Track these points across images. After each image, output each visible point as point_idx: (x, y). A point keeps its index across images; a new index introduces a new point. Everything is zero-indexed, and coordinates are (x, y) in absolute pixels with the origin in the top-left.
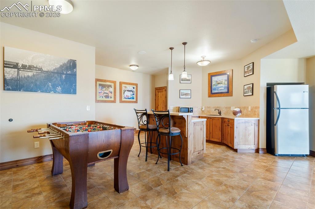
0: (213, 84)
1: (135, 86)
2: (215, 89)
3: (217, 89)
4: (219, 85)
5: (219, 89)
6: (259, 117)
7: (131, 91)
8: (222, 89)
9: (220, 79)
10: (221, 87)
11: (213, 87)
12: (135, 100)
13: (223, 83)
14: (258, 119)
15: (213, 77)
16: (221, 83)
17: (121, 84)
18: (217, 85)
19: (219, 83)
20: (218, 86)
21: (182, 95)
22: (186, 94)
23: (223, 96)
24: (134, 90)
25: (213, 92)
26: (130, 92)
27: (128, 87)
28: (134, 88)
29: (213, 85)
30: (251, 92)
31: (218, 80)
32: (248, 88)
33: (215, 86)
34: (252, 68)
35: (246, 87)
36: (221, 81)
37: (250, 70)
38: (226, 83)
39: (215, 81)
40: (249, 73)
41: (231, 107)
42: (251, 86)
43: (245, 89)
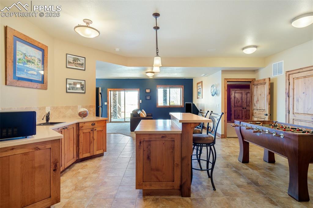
2: (21, 70)
4: (29, 65)
5: (29, 72)
9: (32, 55)
13: (36, 63)
16: (33, 63)
18: (24, 63)
20: (27, 66)
23: (37, 88)
29: (17, 60)
30: (83, 90)
31: (28, 55)
32: (75, 83)
33: (22, 63)
34: (83, 63)
35: (72, 81)
36: (33, 58)
37: (80, 64)
38: (39, 65)
39: (22, 52)
40: (77, 67)
41: (46, 107)
42: (83, 83)
43: (70, 84)
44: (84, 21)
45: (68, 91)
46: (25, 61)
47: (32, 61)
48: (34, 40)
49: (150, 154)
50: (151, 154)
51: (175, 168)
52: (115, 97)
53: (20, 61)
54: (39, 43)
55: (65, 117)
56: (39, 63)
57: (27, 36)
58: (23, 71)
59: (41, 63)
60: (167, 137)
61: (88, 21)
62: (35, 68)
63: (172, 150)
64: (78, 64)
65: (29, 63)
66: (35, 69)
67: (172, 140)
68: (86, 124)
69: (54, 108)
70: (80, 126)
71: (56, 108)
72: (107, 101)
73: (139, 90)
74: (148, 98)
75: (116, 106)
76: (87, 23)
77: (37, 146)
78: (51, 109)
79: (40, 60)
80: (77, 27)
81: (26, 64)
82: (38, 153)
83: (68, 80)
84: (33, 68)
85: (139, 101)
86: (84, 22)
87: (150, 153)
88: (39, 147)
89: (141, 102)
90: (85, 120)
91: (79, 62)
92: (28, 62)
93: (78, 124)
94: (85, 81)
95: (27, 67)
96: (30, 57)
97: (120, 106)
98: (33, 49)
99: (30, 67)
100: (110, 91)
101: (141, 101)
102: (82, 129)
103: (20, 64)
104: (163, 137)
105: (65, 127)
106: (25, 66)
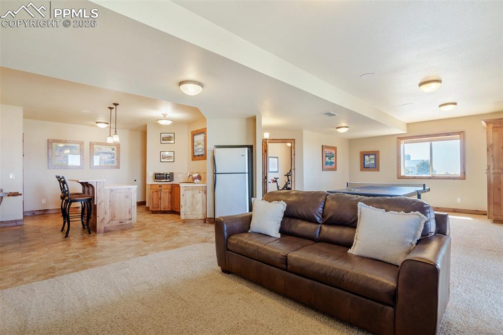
0: (195, 145)
1: (115, 148)
2: (197, 151)
6: (206, 184)
7: (109, 153)
10: (200, 148)
11: (194, 148)
12: (115, 164)
13: (202, 144)
14: (205, 185)
15: (195, 137)
17: (91, 144)
20: (198, 147)
21: (163, 158)
22: (169, 157)
24: (113, 152)
25: (195, 154)
26: (107, 155)
27: (104, 148)
28: (113, 149)
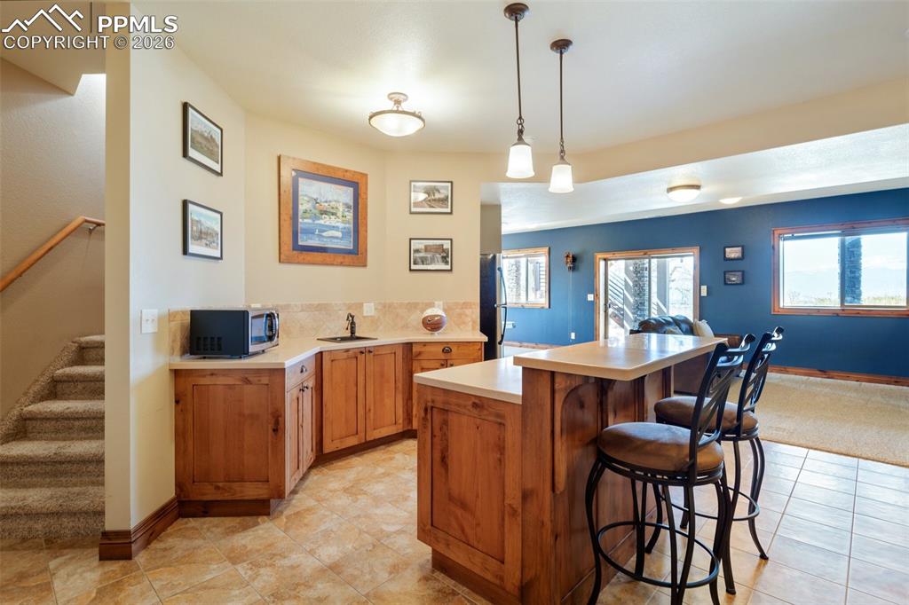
0: (301, 208)
2: (310, 232)
3: (317, 233)
4: (326, 221)
5: (324, 234)
8: (337, 238)
9: (330, 198)
10: (333, 228)
11: (300, 220)
13: (340, 214)
16: (333, 214)
18: (315, 218)
19: (324, 212)
20: (322, 222)
21: (194, 236)
23: (341, 264)
25: (300, 243)
29: (300, 213)
30: (447, 263)
31: (323, 200)
32: (429, 248)
33: (310, 218)
34: (447, 197)
35: (421, 243)
36: (333, 204)
37: (440, 200)
38: (348, 217)
39: (309, 197)
40: (433, 207)
41: (365, 304)
42: (447, 245)
43: (417, 251)
44: (390, 96)
45: (413, 267)
46: (316, 212)
47: (332, 211)
48: (333, 168)
49: (447, 450)
50: (449, 450)
51: (507, 518)
52: (640, 278)
53: (307, 215)
54: (347, 171)
55: (408, 327)
56: (346, 214)
57: (319, 164)
58: (313, 233)
59: (352, 211)
60: (486, 407)
61: (397, 97)
62: (337, 224)
63: (498, 456)
64: (434, 200)
65: (324, 216)
66: (337, 227)
67: (499, 420)
68: (427, 349)
69: (385, 307)
70: (414, 350)
71: (389, 307)
72: (594, 291)
73: (696, 250)
74: (734, 279)
75: (643, 304)
76: (398, 102)
77: (247, 377)
78: (376, 309)
79: (349, 207)
80: (371, 118)
81: (319, 219)
82: (248, 388)
83: (412, 241)
84: (333, 224)
85: (697, 290)
86: (391, 99)
87: (447, 446)
88: (251, 379)
89: (704, 293)
90: (437, 336)
91: (437, 196)
92: (322, 214)
93: (408, 346)
94: (451, 240)
95: (320, 225)
96: (326, 204)
97: (665, 305)
98: (333, 186)
99: (327, 223)
100: (605, 260)
101: (704, 288)
102: (419, 358)
103: (305, 221)
104: (475, 405)
105: (367, 349)
106: (317, 222)
